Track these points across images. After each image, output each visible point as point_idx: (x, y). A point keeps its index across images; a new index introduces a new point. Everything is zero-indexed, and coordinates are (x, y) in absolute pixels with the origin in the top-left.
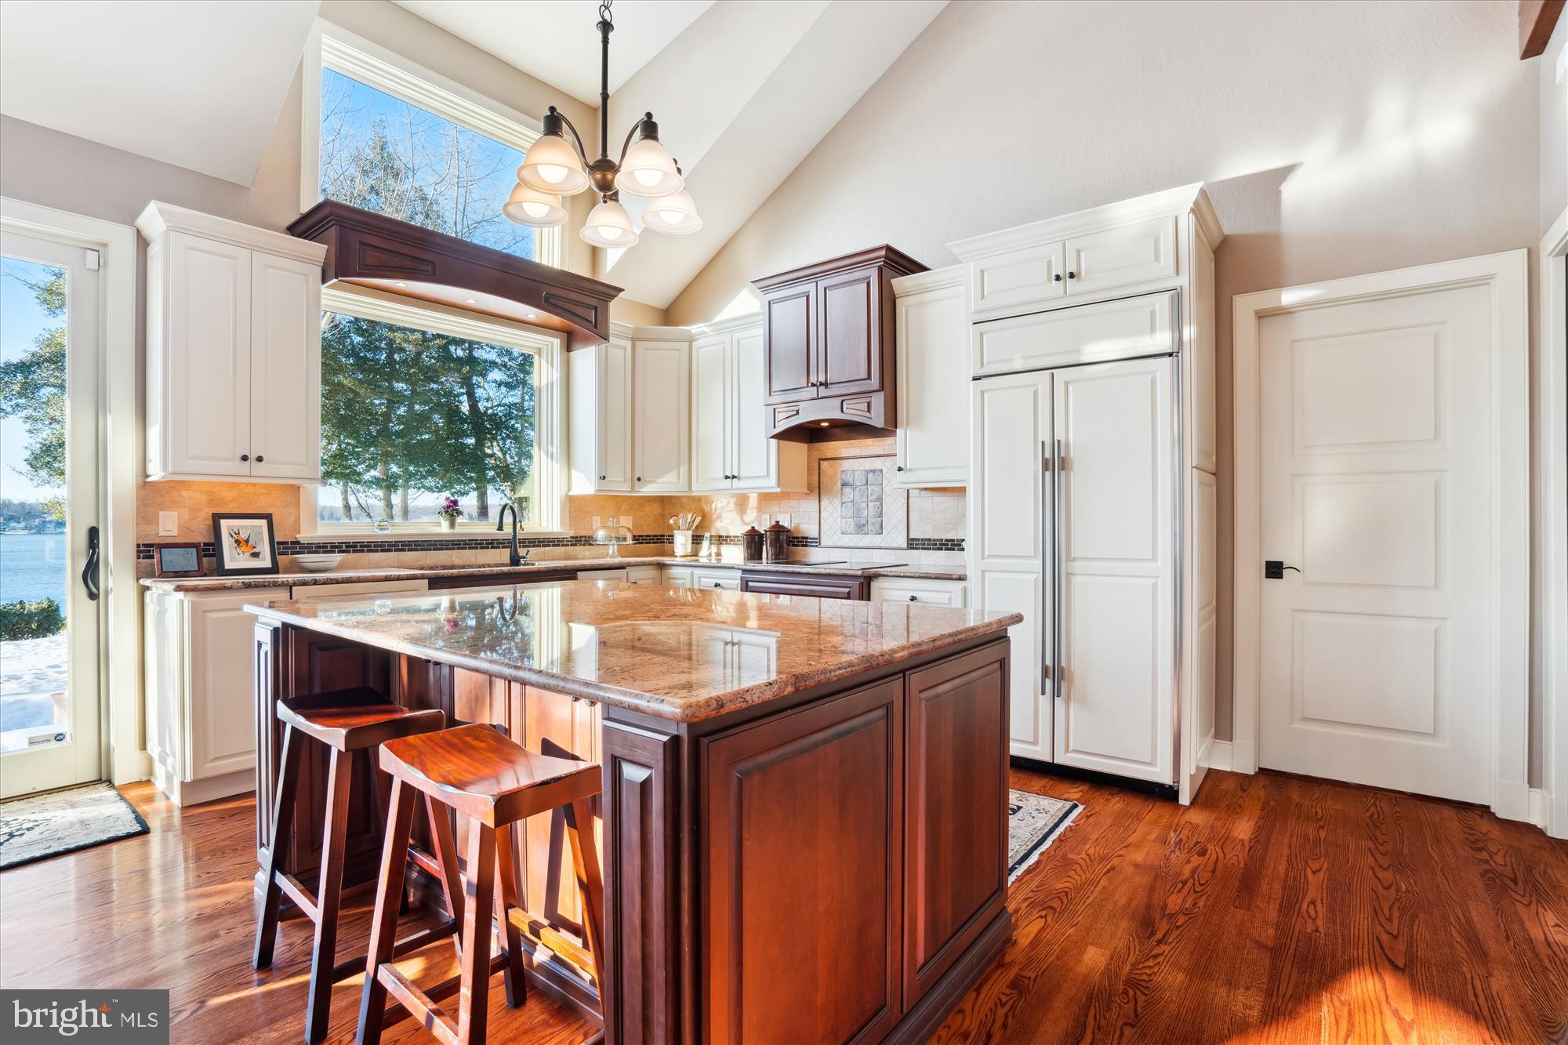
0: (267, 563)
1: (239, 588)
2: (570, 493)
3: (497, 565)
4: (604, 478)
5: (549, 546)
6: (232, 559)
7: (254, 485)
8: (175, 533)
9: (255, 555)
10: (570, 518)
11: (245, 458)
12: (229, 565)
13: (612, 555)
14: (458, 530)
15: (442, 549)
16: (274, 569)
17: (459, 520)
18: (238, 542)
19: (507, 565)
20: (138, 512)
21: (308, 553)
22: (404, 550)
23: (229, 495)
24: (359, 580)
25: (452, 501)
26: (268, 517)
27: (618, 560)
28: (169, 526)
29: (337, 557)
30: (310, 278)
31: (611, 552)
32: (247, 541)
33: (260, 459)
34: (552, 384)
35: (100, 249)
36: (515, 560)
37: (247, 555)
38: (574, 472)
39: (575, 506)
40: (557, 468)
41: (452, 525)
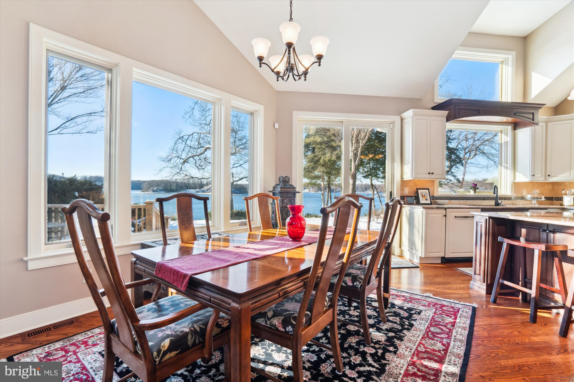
0: (429, 202)
1: (435, 208)
2: (515, 181)
3: (489, 206)
4: (534, 175)
5: (506, 200)
6: (422, 201)
7: (424, 180)
8: (407, 193)
9: (427, 200)
10: (514, 190)
11: (429, 173)
12: (421, 202)
13: (534, 204)
14: (476, 194)
15: (471, 200)
16: (431, 204)
17: (477, 190)
18: (422, 196)
19: (493, 206)
20: (401, 188)
21: (440, 200)
22: (460, 200)
23: (419, 183)
24: (452, 208)
25: (475, 184)
26: (428, 189)
27: (537, 206)
28: (407, 192)
29: (447, 201)
30: (444, 121)
31: (533, 203)
32: (424, 196)
33: (433, 173)
34: (507, 142)
35: (393, 123)
36: (497, 204)
37: (425, 199)
38: (517, 174)
39: (516, 185)
40: (510, 172)
41: (475, 192)
